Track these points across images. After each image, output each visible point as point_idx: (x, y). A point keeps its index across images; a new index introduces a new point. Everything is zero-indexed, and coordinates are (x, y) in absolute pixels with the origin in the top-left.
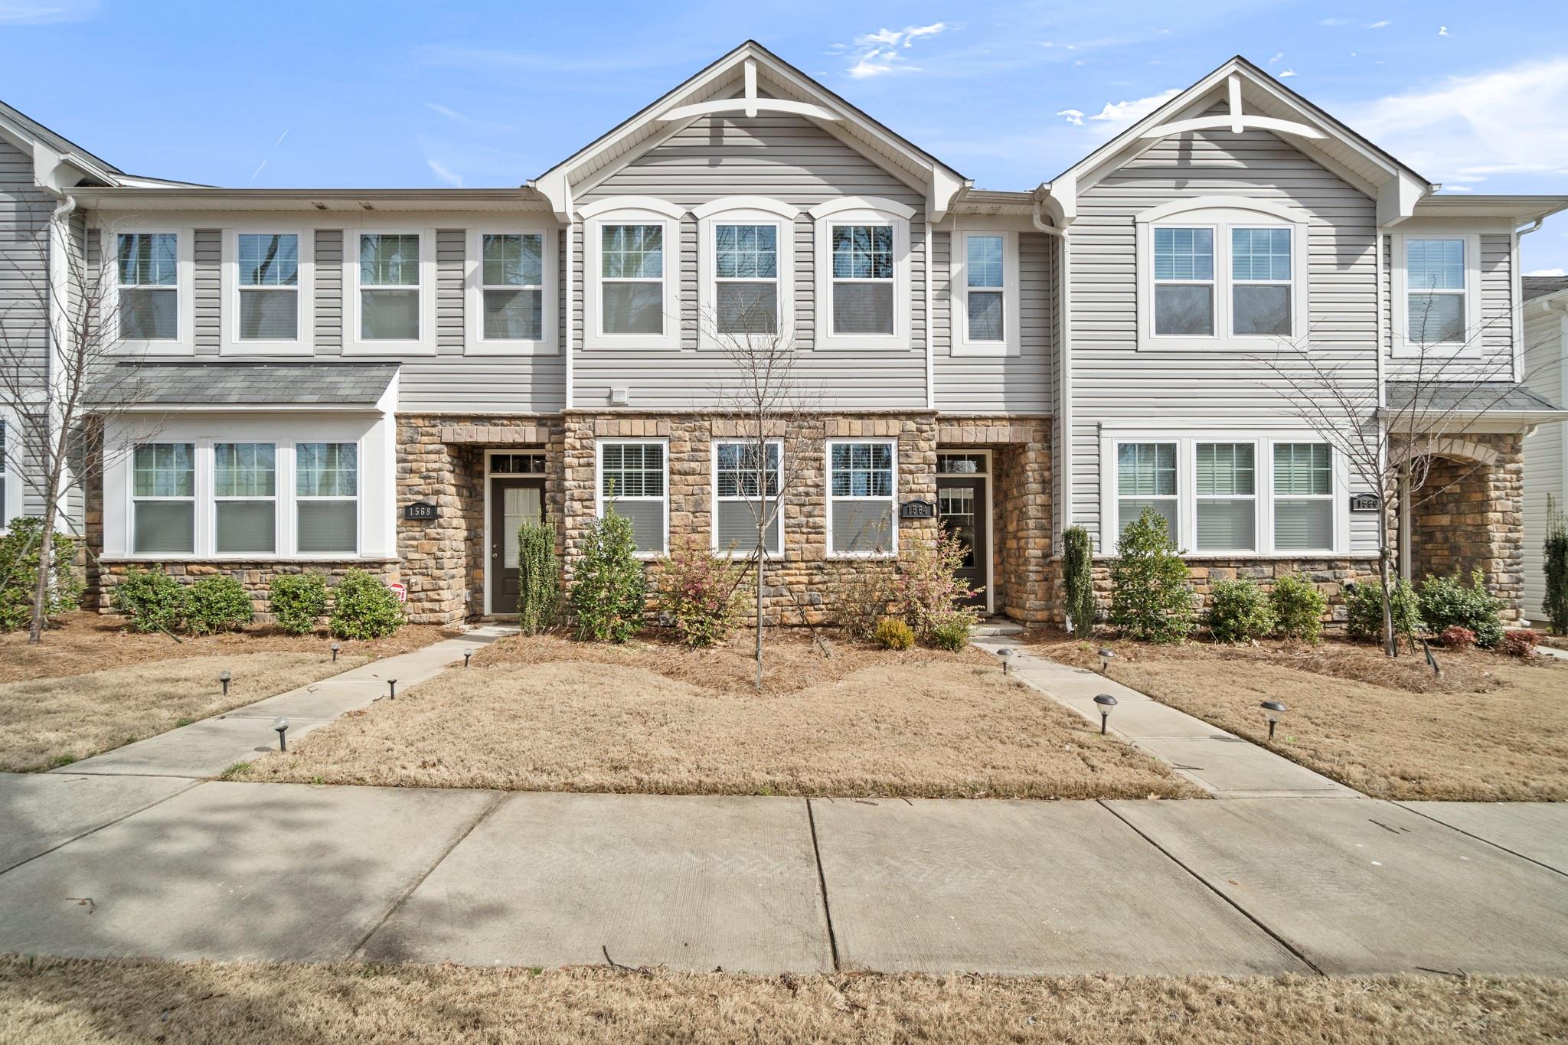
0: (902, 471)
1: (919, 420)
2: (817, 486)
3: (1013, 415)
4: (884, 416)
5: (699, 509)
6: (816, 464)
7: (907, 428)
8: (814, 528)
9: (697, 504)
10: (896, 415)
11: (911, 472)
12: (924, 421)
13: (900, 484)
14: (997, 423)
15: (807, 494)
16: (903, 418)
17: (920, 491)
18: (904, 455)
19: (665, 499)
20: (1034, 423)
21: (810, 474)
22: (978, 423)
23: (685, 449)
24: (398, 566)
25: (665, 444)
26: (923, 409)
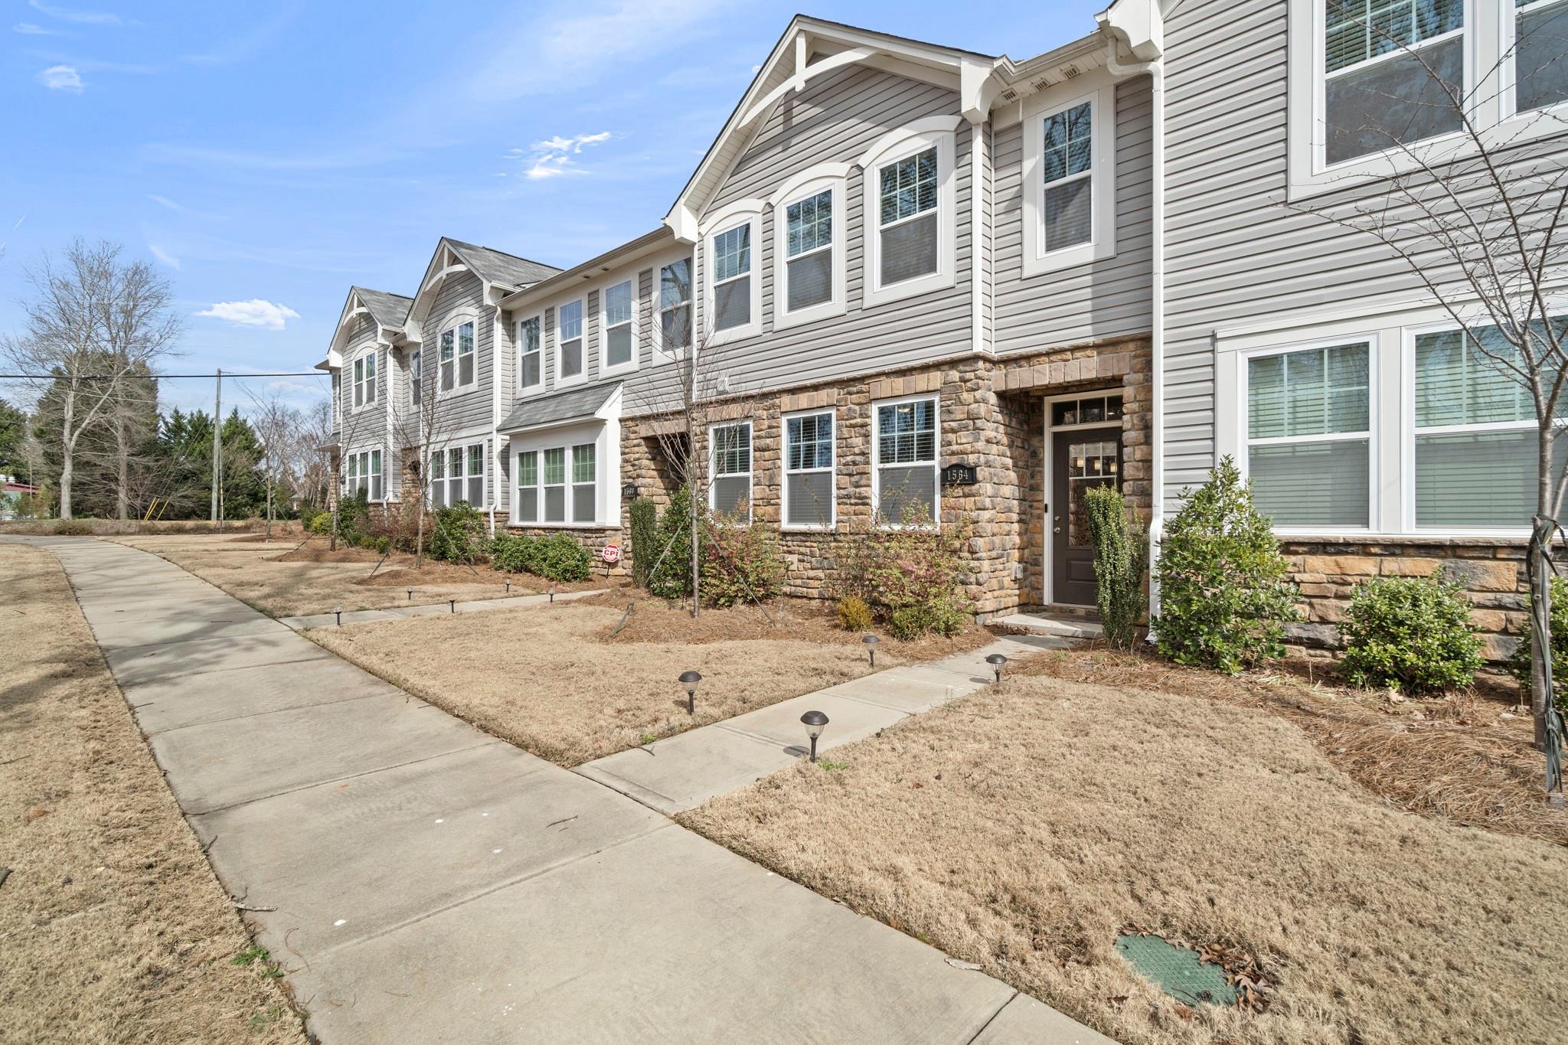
0: (944, 431)
1: (961, 368)
2: (863, 454)
3: (1098, 340)
4: (925, 368)
5: (773, 484)
6: (862, 431)
7: (949, 379)
8: (859, 498)
9: (771, 478)
10: (937, 366)
11: (953, 431)
12: (968, 369)
13: (942, 446)
14: (1078, 354)
15: (854, 463)
16: (946, 367)
17: (963, 453)
18: (947, 411)
19: (750, 474)
20: (1131, 346)
21: (858, 441)
22: (1053, 358)
23: (764, 427)
24: (620, 533)
25: (750, 423)
26: (968, 353)
